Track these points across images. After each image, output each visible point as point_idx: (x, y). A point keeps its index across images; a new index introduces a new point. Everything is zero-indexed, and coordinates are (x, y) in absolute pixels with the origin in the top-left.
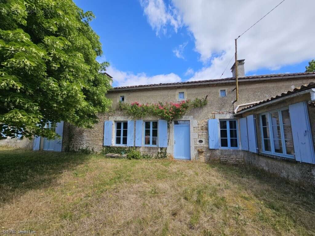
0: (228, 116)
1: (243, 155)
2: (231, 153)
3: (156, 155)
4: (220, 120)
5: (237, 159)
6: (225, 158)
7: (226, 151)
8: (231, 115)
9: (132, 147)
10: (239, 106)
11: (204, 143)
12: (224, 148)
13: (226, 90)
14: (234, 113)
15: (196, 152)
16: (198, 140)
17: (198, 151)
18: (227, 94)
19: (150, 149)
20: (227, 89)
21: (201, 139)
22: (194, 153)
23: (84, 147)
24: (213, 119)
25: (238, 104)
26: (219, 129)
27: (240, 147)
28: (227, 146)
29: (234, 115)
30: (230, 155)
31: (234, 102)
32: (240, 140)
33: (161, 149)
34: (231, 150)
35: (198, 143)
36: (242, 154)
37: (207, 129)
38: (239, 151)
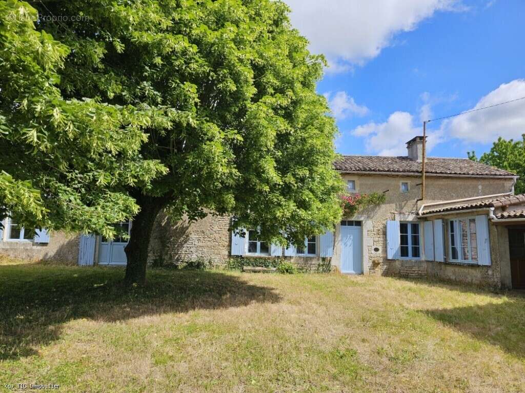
0: (411, 218)
1: (426, 267)
2: (414, 264)
3: (316, 268)
4: (400, 221)
5: (420, 272)
6: (405, 271)
7: (407, 261)
8: (414, 216)
10: (423, 205)
11: (380, 251)
12: (404, 258)
13: (409, 184)
14: (418, 214)
15: (370, 264)
16: (374, 247)
17: (374, 262)
18: (409, 188)
19: (307, 261)
20: (409, 182)
21: (377, 247)
22: (367, 265)
24: (392, 220)
25: (424, 203)
26: (399, 234)
27: (423, 257)
28: (407, 256)
29: (418, 216)
30: (412, 267)
31: (419, 200)
32: (423, 248)
33: (324, 259)
34: (413, 261)
35: (373, 252)
36: (425, 265)
37: (385, 234)
38: (421, 262)
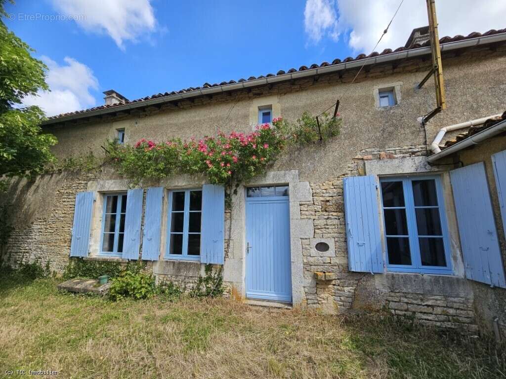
0: (409, 166)
1: (471, 296)
2: (428, 288)
3: (195, 286)
4: (381, 177)
5: (451, 311)
6: (405, 307)
7: (406, 279)
8: (419, 160)
9: (135, 261)
10: (444, 130)
11: (331, 252)
12: (400, 269)
13: (398, 89)
14: (430, 152)
15: (309, 281)
16: (315, 242)
17: (315, 276)
18: (399, 98)
19: (179, 269)
20: (398, 84)
21: (323, 241)
22: (301, 285)
23: (31, 259)
24: (360, 175)
25: (442, 126)
26: (381, 208)
27: (457, 269)
28: (408, 262)
29: (431, 158)
30: (423, 296)
31: (427, 120)
32: (455, 241)
33: (209, 267)
34: (425, 276)
35: (314, 251)
36: (467, 294)
37: (341, 208)
38: (453, 282)
